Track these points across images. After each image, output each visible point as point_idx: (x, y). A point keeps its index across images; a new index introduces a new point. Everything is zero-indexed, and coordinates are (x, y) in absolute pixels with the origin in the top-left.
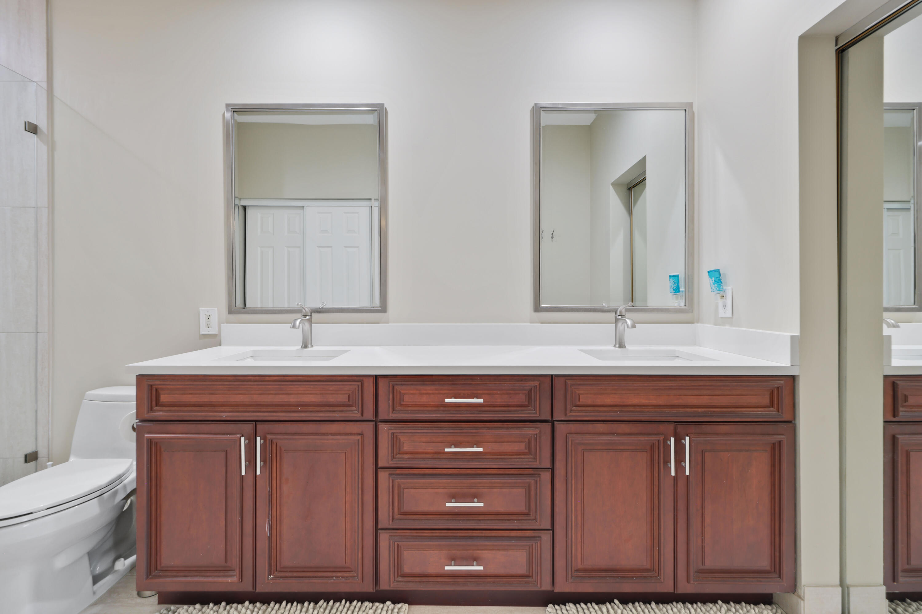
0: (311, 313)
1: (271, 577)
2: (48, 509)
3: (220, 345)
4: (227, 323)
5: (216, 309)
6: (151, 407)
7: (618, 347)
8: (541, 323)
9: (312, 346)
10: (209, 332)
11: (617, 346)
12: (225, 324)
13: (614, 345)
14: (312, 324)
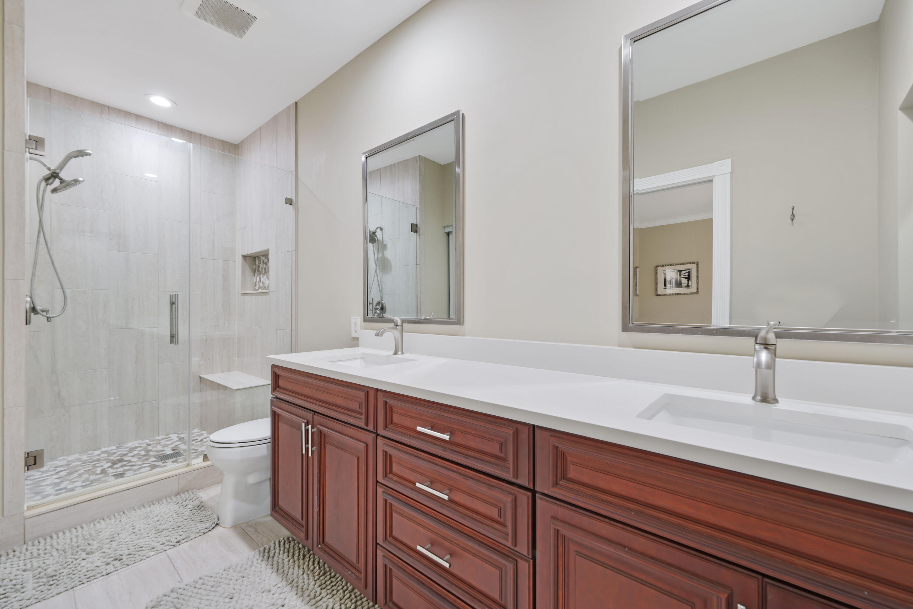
0: (402, 323)
1: (320, 546)
2: (239, 443)
3: (358, 346)
4: (365, 329)
5: (359, 317)
6: (275, 388)
7: (759, 400)
8: (635, 348)
9: (403, 353)
10: (355, 335)
11: (759, 398)
12: (364, 330)
13: (753, 395)
14: (403, 333)
